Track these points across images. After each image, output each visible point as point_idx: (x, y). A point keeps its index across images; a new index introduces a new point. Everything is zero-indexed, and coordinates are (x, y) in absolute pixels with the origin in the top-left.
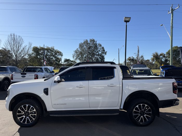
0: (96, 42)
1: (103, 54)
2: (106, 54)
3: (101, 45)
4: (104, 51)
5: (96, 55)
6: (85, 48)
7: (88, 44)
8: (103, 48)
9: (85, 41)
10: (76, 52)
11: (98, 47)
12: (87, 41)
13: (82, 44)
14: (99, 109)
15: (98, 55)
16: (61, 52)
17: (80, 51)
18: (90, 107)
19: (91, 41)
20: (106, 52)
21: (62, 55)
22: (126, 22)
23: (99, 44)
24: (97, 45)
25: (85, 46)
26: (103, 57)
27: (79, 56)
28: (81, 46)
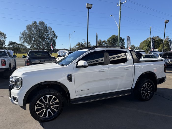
0: (46, 24)
1: (54, 39)
2: (57, 38)
3: (51, 28)
4: (55, 35)
5: (47, 39)
6: (33, 31)
7: (36, 26)
8: (53, 32)
9: (33, 23)
10: (23, 35)
11: (48, 30)
12: (35, 23)
13: (30, 26)
14: (116, 91)
15: (49, 39)
16: (3, 34)
17: (28, 33)
18: (109, 90)
19: (40, 23)
20: (57, 36)
21: (5, 37)
22: (89, 8)
23: (49, 28)
24: (47, 28)
25: (33, 29)
26: (54, 41)
27: (26, 39)
28: (29, 27)
